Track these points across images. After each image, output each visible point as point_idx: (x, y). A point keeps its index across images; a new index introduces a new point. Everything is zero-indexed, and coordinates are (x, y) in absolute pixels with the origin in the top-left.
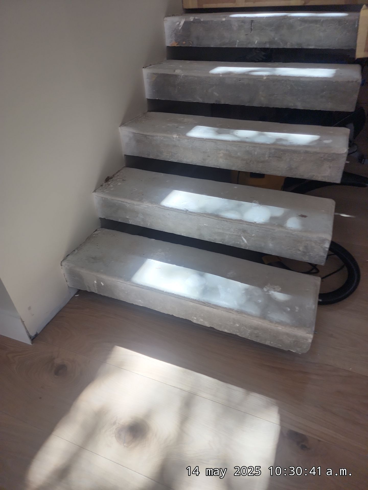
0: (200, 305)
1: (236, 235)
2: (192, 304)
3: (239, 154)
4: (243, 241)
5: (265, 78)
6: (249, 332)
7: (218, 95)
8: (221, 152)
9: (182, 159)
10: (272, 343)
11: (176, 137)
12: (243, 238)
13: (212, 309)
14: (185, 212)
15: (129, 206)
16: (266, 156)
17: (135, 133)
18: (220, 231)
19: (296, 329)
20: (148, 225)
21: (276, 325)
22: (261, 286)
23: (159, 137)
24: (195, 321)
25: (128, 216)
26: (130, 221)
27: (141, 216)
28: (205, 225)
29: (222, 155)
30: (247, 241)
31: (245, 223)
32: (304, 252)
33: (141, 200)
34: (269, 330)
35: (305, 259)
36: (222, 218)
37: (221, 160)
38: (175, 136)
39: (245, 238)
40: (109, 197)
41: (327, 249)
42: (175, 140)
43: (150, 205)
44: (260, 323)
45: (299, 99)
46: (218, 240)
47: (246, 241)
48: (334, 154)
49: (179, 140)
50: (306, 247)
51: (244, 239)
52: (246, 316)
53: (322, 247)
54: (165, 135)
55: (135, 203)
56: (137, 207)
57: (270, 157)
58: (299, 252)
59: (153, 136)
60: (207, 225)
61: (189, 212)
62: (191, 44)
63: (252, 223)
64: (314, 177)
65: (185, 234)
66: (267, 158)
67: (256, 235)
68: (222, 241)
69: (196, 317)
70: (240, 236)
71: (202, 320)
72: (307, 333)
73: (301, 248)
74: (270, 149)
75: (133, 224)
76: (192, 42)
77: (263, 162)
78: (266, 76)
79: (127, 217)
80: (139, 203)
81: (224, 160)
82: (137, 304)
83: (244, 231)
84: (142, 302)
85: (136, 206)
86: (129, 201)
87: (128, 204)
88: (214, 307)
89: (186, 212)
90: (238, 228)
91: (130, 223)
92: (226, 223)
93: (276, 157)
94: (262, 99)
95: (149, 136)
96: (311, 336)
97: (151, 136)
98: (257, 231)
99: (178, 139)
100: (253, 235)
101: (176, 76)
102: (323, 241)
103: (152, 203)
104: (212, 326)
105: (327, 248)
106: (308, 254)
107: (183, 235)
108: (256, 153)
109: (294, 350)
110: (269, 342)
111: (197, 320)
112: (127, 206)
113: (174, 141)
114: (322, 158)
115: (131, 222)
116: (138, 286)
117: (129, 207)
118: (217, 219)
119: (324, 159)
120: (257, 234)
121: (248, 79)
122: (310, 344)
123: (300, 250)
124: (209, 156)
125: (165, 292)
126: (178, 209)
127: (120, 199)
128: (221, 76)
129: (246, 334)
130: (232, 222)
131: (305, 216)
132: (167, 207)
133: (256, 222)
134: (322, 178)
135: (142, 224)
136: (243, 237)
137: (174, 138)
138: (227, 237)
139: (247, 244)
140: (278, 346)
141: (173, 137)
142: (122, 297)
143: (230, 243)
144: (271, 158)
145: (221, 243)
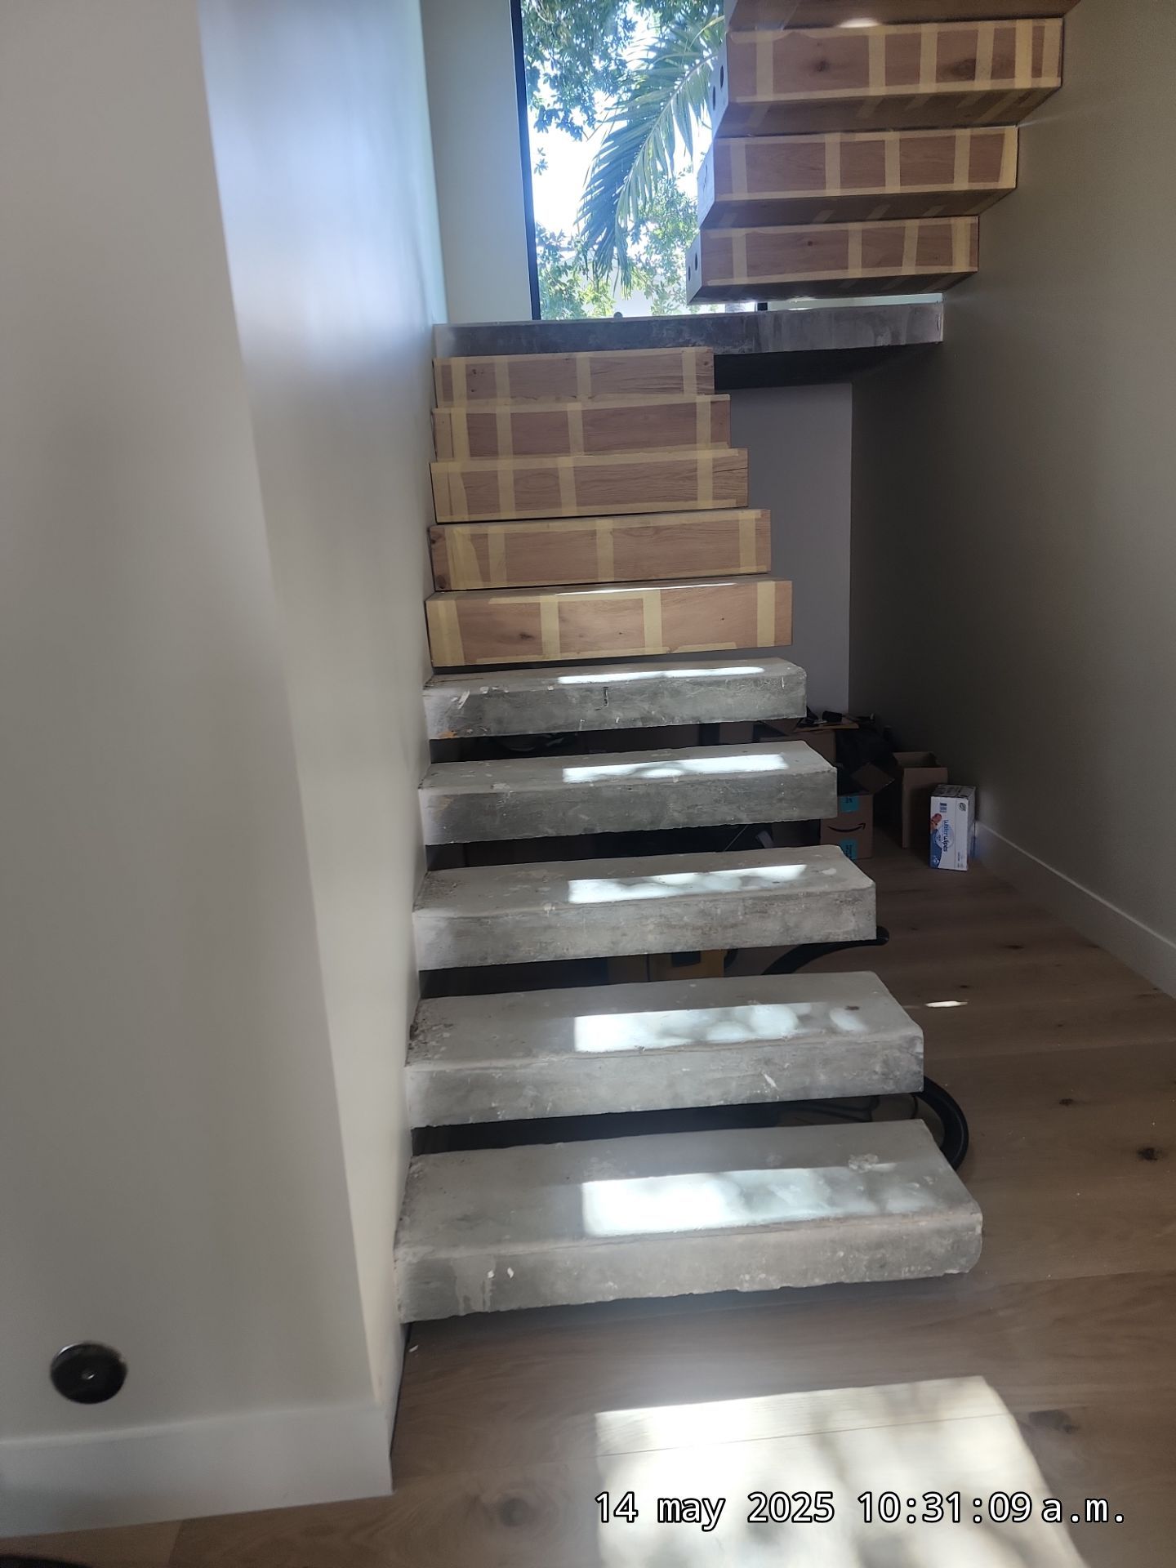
0: (759, 1235)
1: (753, 1075)
2: (740, 1239)
3: (685, 919)
4: (768, 1085)
5: (676, 781)
6: (865, 1263)
7: (587, 818)
8: (649, 922)
9: (565, 951)
10: (913, 1268)
11: (552, 910)
12: (766, 1076)
13: (785, 1233)
14: (637, 1053)
15: (500, 1075)
16: (739, 913)
17: (453, 918)
18: (718, 1075)
19: (951, 1213)
20: (548, 1109)
21: (916, 1219)
22: (843, 1162)
23: (512, 915)
24: (746, 1288)
25: (495, 1102)
26: (499, 1113)
27: (530, 1092)
28: (684, 1070)
29: (651, 927)
30: (776, 1082)
31: (767, 1044)
32: (883, 1074)
33: (529, 1053)
34: (904, 1237)
35: (888, 1089)
36: (717, 1045)
37: (651, 938)
38: (547, 908)
39: (771, 1077)
40: (448, 1067)
41: (922, 1057)
42: (548, 915)
43: (555, 1059)
44: (885, 1227)
45: (742, 808)
46: (715, 1098)
47: (773, 1084)
48: (854, 890)
49: (558, 914)
50: (885, 1062)
51: (770, 1080)
52: (855, 1222)
53: (912, 1055)
54: (526, 910)
55: (517, 1063)
56: (523, 1071)
57: (746, 913)
58: (876, 1077)
59: (497, 917)
60: (688, 1070)
61: (646, 1050)
62: (485, 732)
63: (779, 1040)
64: (831, 936)
65: (638, 1106)
66: (741, 917)
67: (792, 1063)
68: (725, 1097)
69: (749, 1273)
70: (760, 1075)
71: (763, 1276)
72: (972, 1214)
73: (878, 1069)
74: (744, 900)
75: (508, 1118)
76: (488, 729)
77: (734, 926)
78: (676, 777)
79: (493, 1105)
80: (526, 1061)
81: (658, 937)
82: (600, 1299)
83: (768, 1062)
84: (616, 1287)
85: (519, 1071)
86: (501, 1063)
87: (498, 1071)
88: (787, 1227)
89: (640, 1052)
90: (755, 1058)
91: (500, 1118)
92: (728, 1054)
93: (757, 912)
94: (676, 814)
95: (485, 918)
96: (979, 1217)
97: (493, 917)
98: (794, 1055)
99: (556, 912)
100: (786, 1065)
101: (497, 795)
102: (912, 1041)
103: (556, 1052)
104: (785, 1285)
105: (920, 1053)
106: (891, 1076)
107: (633, 1109)
108: (719, 911)
109: (954, 1268)
110: (907, 1269)
111: (752, 1279)
112: (497, 1077)
113: (546, 917)
114: (837, 900)
115: (502, 1116)
116: (609, 1241)
117: (500, 1077)
118: (708, 1049)
119: (841, 902)
120: (793, 1061)
121: (645, 785)
122: (981, 1238)
123: (876, 1073)
124: (624, 935)
125: (678, 1232)
126: (621, 1051)
127: (479, 1065)
128: (592, 785)
129: (860, 1274)
130: (739, 1049)
131: (856, 1008)
132: (594, 1053)
133: (786, 1037)
134: (846, 936)
135: (531, 1113)
136: (768, 1075)
137: (546, 912)
138: (734, 1084)
139: (776, 1090)
140: (925, 1272)
141: (543, 910)
142: (563, 1293)
143: (743, 1097)
144: (747, 916)
145: (722, 1103)
